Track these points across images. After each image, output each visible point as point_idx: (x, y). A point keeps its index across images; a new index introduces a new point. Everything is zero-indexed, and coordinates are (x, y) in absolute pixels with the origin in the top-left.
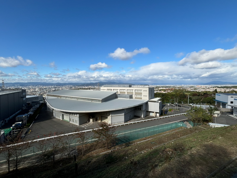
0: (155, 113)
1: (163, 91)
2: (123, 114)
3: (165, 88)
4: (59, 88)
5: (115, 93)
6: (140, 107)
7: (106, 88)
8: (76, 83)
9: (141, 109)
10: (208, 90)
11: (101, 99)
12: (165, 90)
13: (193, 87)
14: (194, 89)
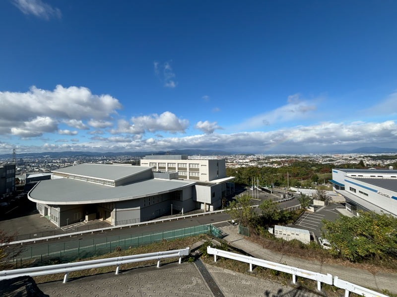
1: (276, 165)
2: (139, 208)
3: (279, 160)
4: (110, 160)
5: (151, 170)
6: (179, 194)
7: (148, 161)
10: (354, 162)
11: (114, 181)
13: (329, 157)
14: (330, 161)
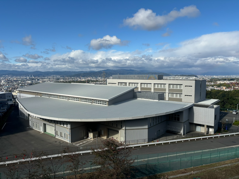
0: (205, 126)
1: (224, 88)
2: (147, 127)
3: (228, 82)
4: (38, 80)
5: (133, 90)
6: (179, 116)
7: (116, 81)
8: (65, 72)
9: (178, 119)
11: (108, 100)
12: (228, 86)
